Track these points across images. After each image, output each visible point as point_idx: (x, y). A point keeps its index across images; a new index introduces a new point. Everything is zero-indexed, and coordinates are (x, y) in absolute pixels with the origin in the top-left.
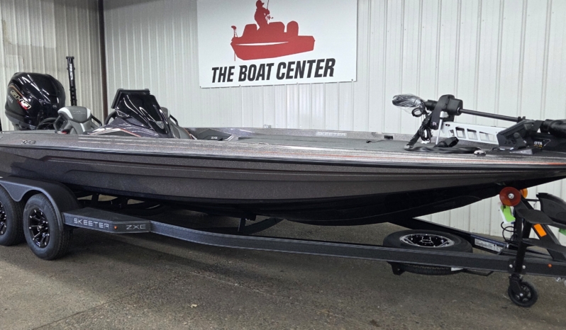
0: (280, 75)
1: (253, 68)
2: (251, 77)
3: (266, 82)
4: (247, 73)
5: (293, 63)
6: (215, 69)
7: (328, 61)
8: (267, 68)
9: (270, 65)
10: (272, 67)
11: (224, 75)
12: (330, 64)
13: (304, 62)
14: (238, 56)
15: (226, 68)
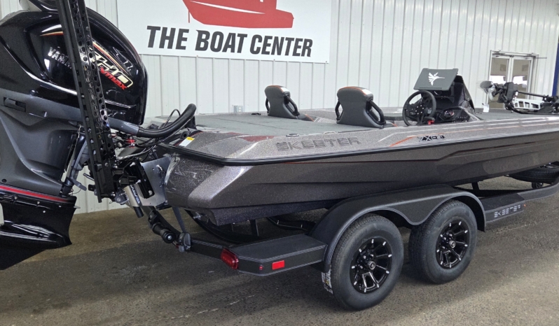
0: (255, 49)
1: (218, 37)
2: (216, 47)
3: (236, 55)
4: (210, 41)
5: (271, 38)
6: (153, 29)
7: (306, 41)
8: (238, 39)
9: (242, 36)
10: (245, 38)
11: (171, 39)
12: (308, 44)
13: (282, 39)
14: (194, 17)
15: (173, 30)
